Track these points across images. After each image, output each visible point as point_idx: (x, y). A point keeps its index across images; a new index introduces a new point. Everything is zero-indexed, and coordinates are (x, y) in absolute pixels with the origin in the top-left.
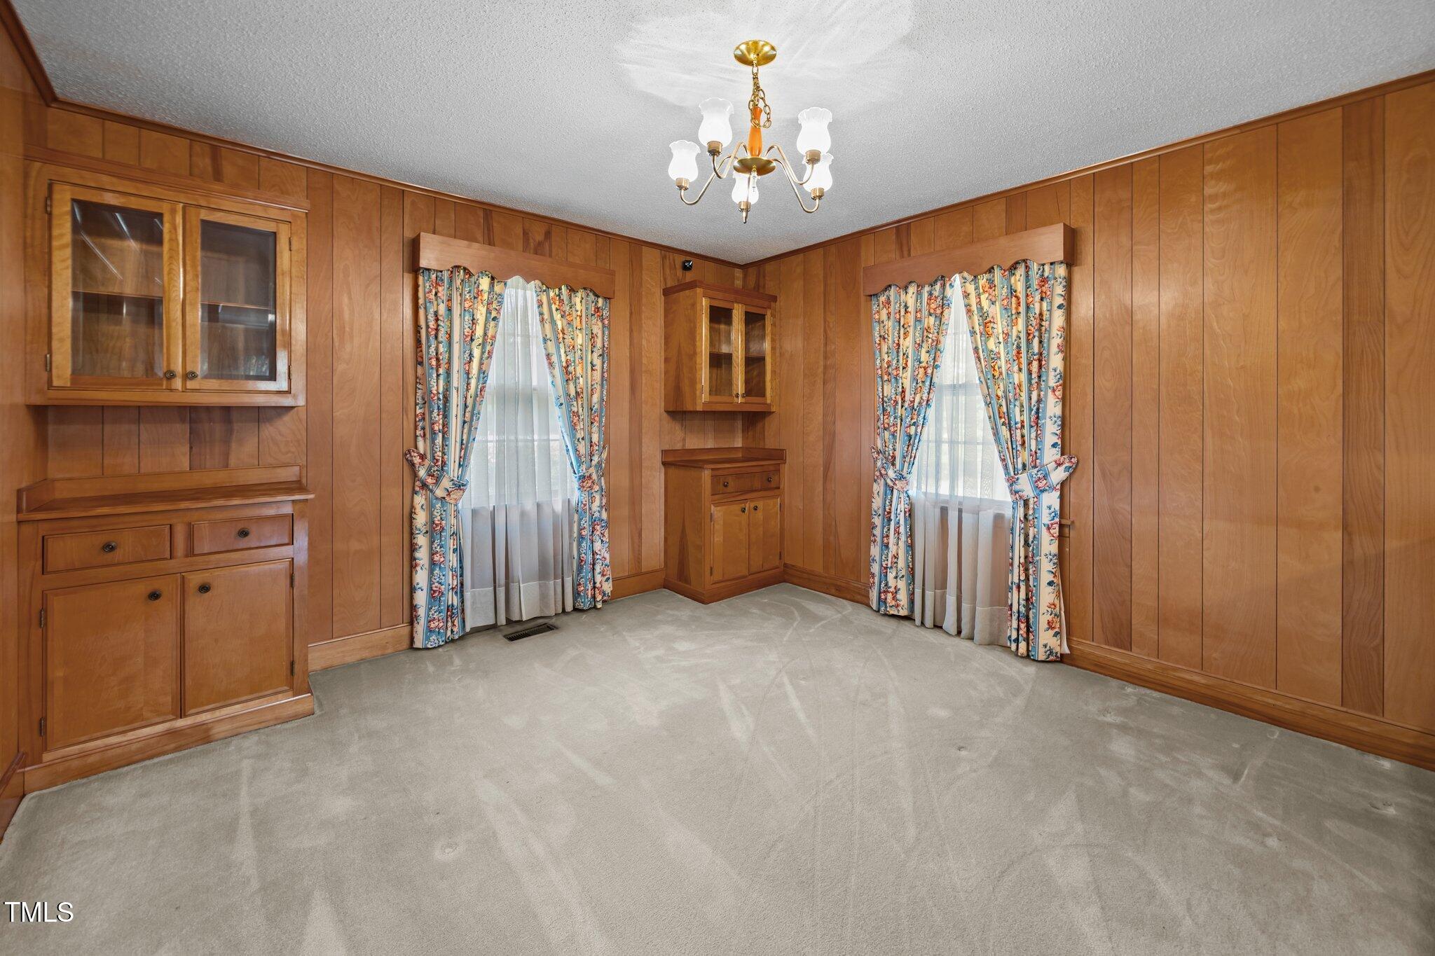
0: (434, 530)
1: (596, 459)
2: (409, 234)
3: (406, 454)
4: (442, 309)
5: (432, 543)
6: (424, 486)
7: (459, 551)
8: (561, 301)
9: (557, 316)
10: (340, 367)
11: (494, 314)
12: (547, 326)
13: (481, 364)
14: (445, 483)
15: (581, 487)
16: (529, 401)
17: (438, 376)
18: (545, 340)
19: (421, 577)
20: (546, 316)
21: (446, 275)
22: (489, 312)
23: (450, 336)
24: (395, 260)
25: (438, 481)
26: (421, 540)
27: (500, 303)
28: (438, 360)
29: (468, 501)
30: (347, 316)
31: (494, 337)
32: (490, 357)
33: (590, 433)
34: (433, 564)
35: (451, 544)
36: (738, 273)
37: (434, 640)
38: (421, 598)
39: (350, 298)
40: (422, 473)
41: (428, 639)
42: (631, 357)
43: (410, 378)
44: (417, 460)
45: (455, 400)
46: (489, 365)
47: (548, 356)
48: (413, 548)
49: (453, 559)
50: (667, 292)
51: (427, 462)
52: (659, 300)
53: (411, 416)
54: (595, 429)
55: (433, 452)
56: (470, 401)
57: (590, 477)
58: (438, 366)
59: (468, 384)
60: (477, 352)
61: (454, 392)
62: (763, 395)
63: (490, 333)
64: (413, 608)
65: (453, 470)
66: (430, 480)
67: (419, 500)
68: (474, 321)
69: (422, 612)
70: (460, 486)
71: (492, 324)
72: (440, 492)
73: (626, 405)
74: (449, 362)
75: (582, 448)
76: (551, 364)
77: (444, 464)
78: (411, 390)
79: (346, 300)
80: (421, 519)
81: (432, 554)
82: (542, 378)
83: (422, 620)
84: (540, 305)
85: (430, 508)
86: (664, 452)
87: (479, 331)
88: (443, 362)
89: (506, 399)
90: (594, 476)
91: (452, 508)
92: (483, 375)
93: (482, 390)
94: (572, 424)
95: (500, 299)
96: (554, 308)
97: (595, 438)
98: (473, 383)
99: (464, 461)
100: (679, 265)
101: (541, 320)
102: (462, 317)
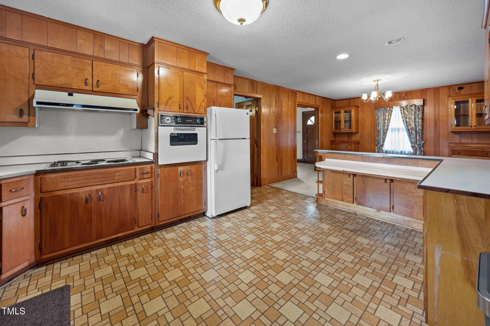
1: (418, 143)
3: (375, 140)
4: (379, 115)
8: (407, 109)
9: (406, 112)
10: (365, 126)
12: (403, 115)
13: (387, 123)
14: (379, 145)
15: (413, 149)
16: (399, 130)
17: (379, 127)
18: (402, 118)
20: (403, 112)
21: (380, 109)
22: (389, 114)
23: (381, 119)
28: (379, 123)
29: (385, 148)
30: (366, 118)
31: (390, 119)
32: (389, 122)
33: (416, 137)
42: (434, 118)
45: (382, 131)
46: (389, 124)
47: (403, 121)
51: (377, 141)
54: (418, 136)
56: (385, 131)
57: (415, 147)
59: (384, 128)
60: (387, 121)
61: (381, 129)
65: (381, 143)
66: (377, 144)
67: (376, 147)
68: (386, 116)
70: (382, 146)
71: (390, 116)
72: (379, 146)
73: (433, 130)
74: (381, 124)
75: (413, 140)
76: (404, 122)
79: (366, 116)
80: (376, 150)
82: (402, 125)
84: (401, 110)
85: (378, 149)
86: (449, 143)
87: (387, 118)
89: (393, 130)
90: (417, 147)
91: (381, 149)
92: (388, 126)
93: (388, 128)
94: (410, 134)
95: (392, 111)
96: (405, 110)
97: (418, 138)
98: (386, 128)
99: (384, 141)
100: (457, 89)
101: (401, 113)
102: (383, 116)
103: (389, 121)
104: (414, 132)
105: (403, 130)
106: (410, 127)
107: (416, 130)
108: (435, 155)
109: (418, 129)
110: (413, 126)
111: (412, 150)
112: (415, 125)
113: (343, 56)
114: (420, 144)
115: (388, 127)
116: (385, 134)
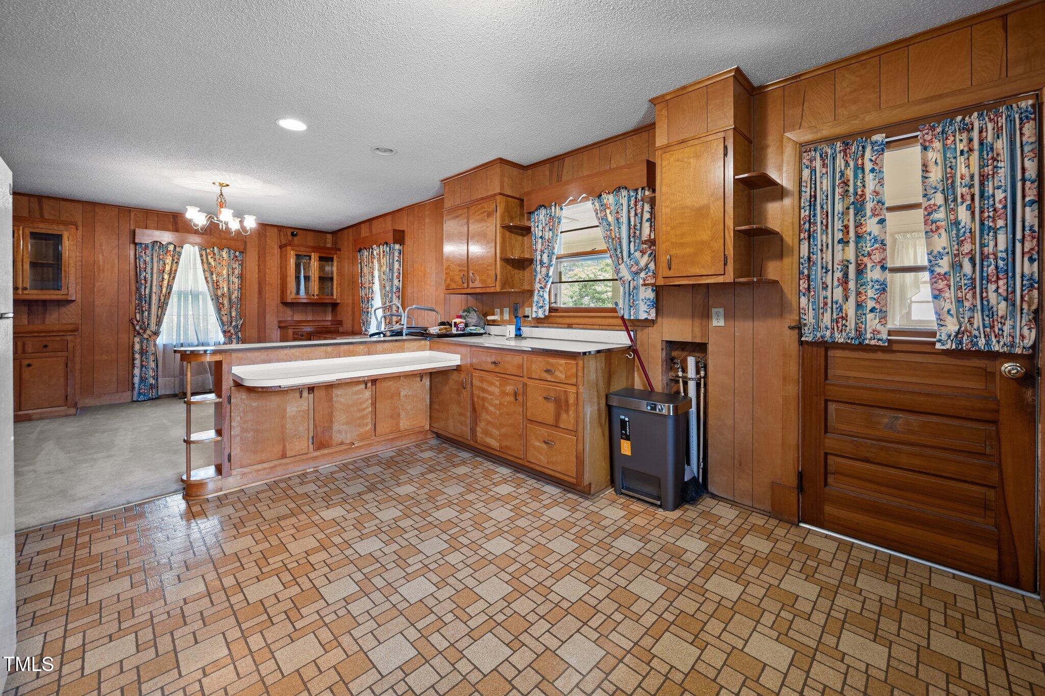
0: (143, 352)
1: (234, 324)
2: (132, 228)
3: (131, 321)
4: (148, 259)
5: (142, 357)
6: (139, 333)
7: (156, 361)
8: (214, 254)
9: (211, 261)
10: (98, 284)
11: (176, 260)
12: (205, 265)
13: (169, 282)
14: (148, 332)
15: (225, 336)
16: (195, 296)
17: (145, 287)
18: (204, 271)
19: (137, 371)
20: (205, 260)
21: (150, 246)
22: (173, 260)
23: (152, 269)
24: (126, 238)
25: (145, 331)
26: (137, 356)
27: (179, 256)
28: (145, 280)
29: (161, 341)
30: (101, 263)
31: (176, 271)
32: (174, 278)
33: (230, 313)
34: (142, 366)
35: (152, 358)
36: (329, 236)
37: (142, 397)
38: (136, 380)
39: (103, 255)
40: (138, 328)
41: (139, 397)
42: (259, 278)
43: (134, 288)
44: (135, 323)
45: (154, 298)
46: (173, 283)
47: (206, 278)
48: (134, 359)
49: (153, 365)
50: (281, 247)
51: (140, 323)
52: (276, 251)
53: (134, 305)
54: (233, 310)
55: (143, 319)
56: (162, 298)
57: (229, 331)
58: (146, 283)
59: (161, 291)
60: (166, 277)
61: (154, 294)
62: (332, 295)
63: (173, 269)
64: (133, 384)
65: (153, 327)
66: (141, 331)
67: (137, 339)
68: (165, 264)
69: (136, 386)
70: (156, 333)
71: (175, 265)
72: (145, 336)
73: (256, 300)
74: (152, 282)
75: (225, 319)
76: (207, 282)
77: (148, 324)
78: (133, 293)
79: (101, 256)
80: (137, 347)
81: (142, 361)
82: (203, 287)
83: (137, 389)
84: (201, 256)
85: (141, 343)
86: (280, 322)
87: (168, 268)
88: (149, 282)
89: (183, 296)
90: (232, 331)
91: (153, 343)
92: (170, 287)
93: (169, 293)
94: (219, 308)
95: (180, 254)
96: (209, 257)
97: (234, 314)
98: (164, 290)
99: (159, 323)
100: (289, 234)
101: (202, 263)
102: (158, 262)
103: (172, 275)
104: (226, 302)
105: (205, 300)
106: (219, 293)
107: (230, 299)
108: (259, 341)
109: (233, 297)
110: (225, 289)
111: (221, 338)
112: (229, 289)
113: (293, 124)
114: (236, 326)
115: (171, 290)
116: (163, 306)
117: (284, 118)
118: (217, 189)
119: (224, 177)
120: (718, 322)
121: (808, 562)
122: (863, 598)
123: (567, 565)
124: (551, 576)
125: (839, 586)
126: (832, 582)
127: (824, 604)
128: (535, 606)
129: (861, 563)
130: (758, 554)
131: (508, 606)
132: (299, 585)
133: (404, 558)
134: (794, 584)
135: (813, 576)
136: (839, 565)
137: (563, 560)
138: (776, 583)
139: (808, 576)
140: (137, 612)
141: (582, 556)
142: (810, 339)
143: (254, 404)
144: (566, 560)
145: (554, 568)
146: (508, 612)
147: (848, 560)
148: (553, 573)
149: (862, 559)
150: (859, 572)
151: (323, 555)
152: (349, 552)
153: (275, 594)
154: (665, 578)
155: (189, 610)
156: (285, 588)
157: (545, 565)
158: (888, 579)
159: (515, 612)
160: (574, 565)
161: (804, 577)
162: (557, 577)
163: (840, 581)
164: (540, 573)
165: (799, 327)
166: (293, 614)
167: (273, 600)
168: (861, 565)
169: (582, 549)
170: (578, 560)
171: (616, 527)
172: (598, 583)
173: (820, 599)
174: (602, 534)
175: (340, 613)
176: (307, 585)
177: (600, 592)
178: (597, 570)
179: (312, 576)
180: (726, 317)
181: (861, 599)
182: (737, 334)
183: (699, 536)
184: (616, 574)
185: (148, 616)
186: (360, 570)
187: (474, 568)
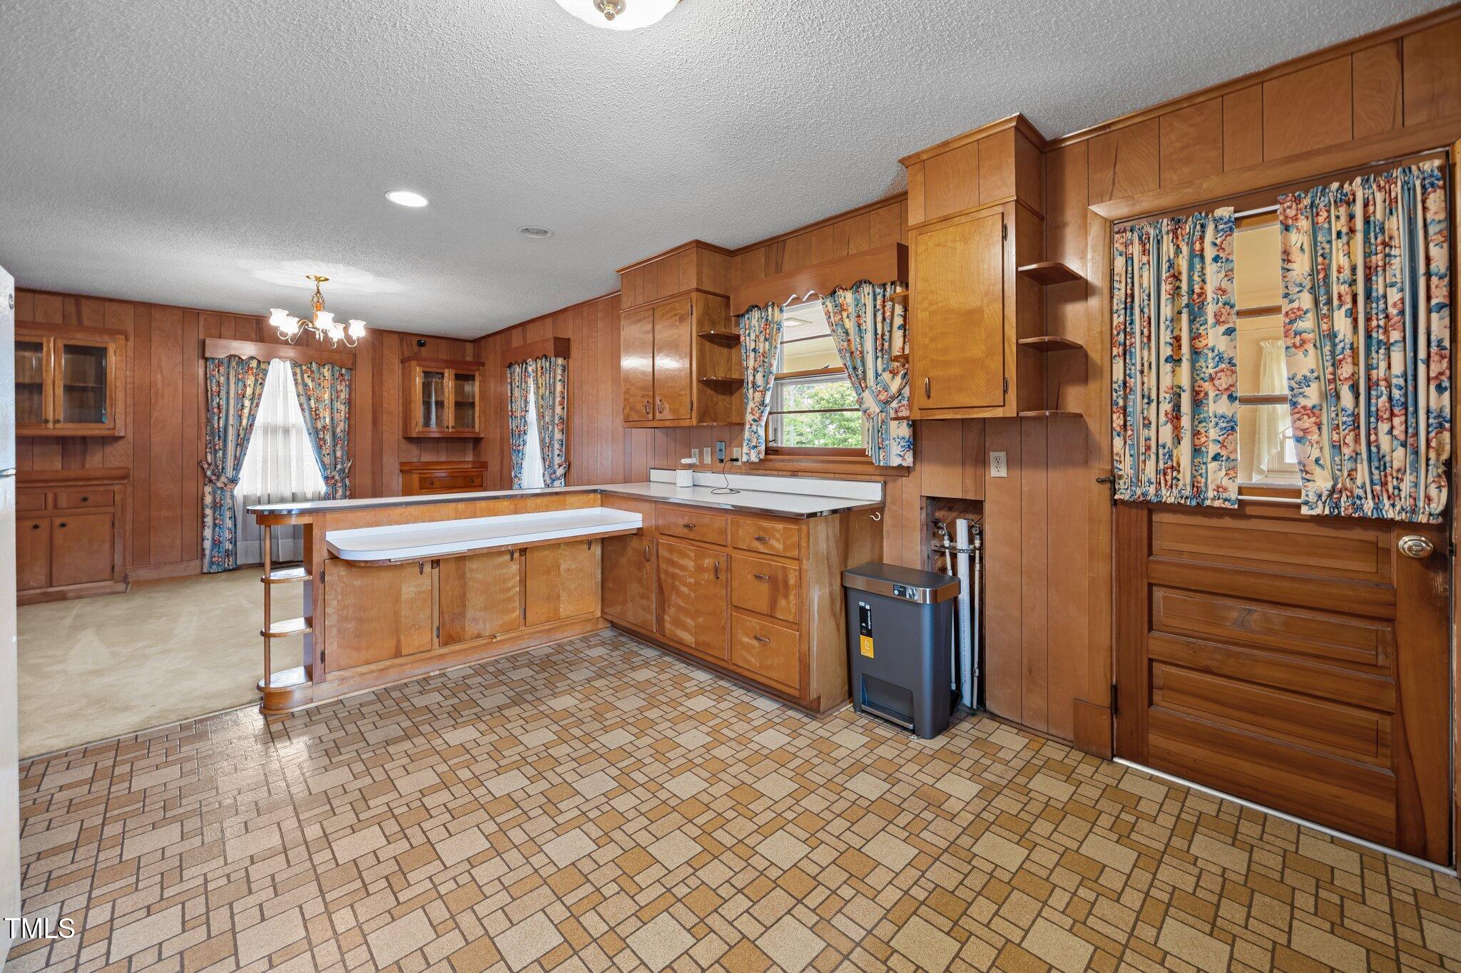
0: (216, 506)
1: (339, 467)
2: (201, 337)
3: (199, 463)
4: (222, 380)
5: (214, 513)
6: (210, 481)
7: (234, 518)
8: (312, 372)
9: (308, 381)
10: (155, 414)
11: (260, 381)
12: (300, 387)
13: (251, 410)
14: (223, 479)
15: (327, 484)
16: (286, 431)
17: (219, 418)
18: (298, 396)
19: (208, 533)
20: (300, 381)
21: (226, 361)
22: (256, 380)
23: (228, 393)
24: (193, 351)
25: (218, 478)
26: (208, 512)
27: (265, 375)
28: (219, 408)
29: (241, 490)
30: (160, 385)
31: (260, 395)
32: (257, 405)
33: (334, 451)
34: (215, 525)
35: (228, 514)
36: (469, 346)
37: (214, 568)
38: (207, 544)
39: (162, 374)
40: (209, 473)
41: (211, 567)
42: (373, 404)
43: (203, 420)
44: (206, 466)
45: (231, 432)
46: (257, 411)
47: (301, 405)
48: (203, 516)
49: (229, 524)
50: (403, 362)
51: (212, 467)
52: (397, 367)
53: (204, 442)
54: (338, 448)
55: (216, 462)
56: (242, 433)
57: (333, 477)
58: (220, 412)
59: (241, 423)
60: (247, 403)
61: (230, 428)
62: (474, 427)
63: (257, 393)
64: (203, 550)
65: (230, 472)
66: (213, 478)
67: (208, 489)
68: (245, 386)
69: (207, 552)
70: (234, 481)
71: (259, 387)
72: (219, 484)
73: (370, 434)
74: (227, 411)
75: (327, 460)
76: (303, 410)
77: (223, 468)
78: (203, 426)
79: (159, 377)
80: (208, 499)
81: (215, 519)
82: (296, 418)
83: (208, 557)
84: (295, 374)
85: (214, 493)
86: (402, 464)
87: (249, 391)
88: (224, 411)
89: (270, 430)
90: (337, 477)
91: (229, 493)
92: (252, 417)
93: (252, 425)
94: (319, 445)
95: (265, 372)
96: (306, 375)
97: (339, 454)
98: (244, 422)
99: (237, 467)
100: (415, 343)
101: (296, 383)
102: (236, 384)
103: (256, 401)
104: (328, 438)
105: (299, 432)
106: (319, 425)
107: (334, 433)
108: (374, 495)
109: (338, 430)
110: (328, 420)
111: (322, 488)
112: (332, 419)
113: (408, 199)
114: (343, 470)
115: (254, 421)
116: (242, 443)
117: (396, 190)
118: (312, 285)
119: (322, 269)
120: (998, 471)
121: (1123, 816)
122: (1198, 870)
123: (780, 815)
124: (756, 831)
125: (1164, 853)
126: (1155, 845)
127: (1142, 878)
128: (732, 874)
129: (1199, 817)
130: (1052, 802)
131: (694, 874)
132: (408, 840)
133: (555, 802)
134: (1100, 848)
135: (1128, 837)
136: (1167, 821)
137: (775, 808)
138: (1075, 845)
139: (1121, 836)
140: (186, 874)
141: (802, 803)
142: (1127, 498)
143: (357, 583)
144: (779, 808)
145: (760, 820)
146: (693, 882)
147: (1179, 814)
148: (760, 827)
149: (1201, 813)
150: (1195, 831)
151: (444, 796)
152: (480, 792)
153: (374, 852)
154: (917, 836)
155: (257, 872)
156: (389, 843)
157: (750, 814)
158: (1237, 842)
159: (703, 883)
160: (790, 815)
161: (1115, 837)
162: (764, 832)
163: (1167, 845)
164: (741, 827)
165: (1111, 480)
166: (397, 881)
167: (371, 860)
168: (1198, 821)
169: (803, 792)
170: (796, 808)
171: (853, 761)
172: (822, 842)
173: (1136, 870)
174: (830, 770)
175: (461, 880)
176: (418, 839)
177: (823, 855)
178: (822, 823)
179: (426, 826)
180: (1009, 464)
181: (1196, 871)
182: (1025, 489)
183: (970, 775)
184: (848, 829)
185: (201, 880)
186: (492, 818)
187: (650, 817)
